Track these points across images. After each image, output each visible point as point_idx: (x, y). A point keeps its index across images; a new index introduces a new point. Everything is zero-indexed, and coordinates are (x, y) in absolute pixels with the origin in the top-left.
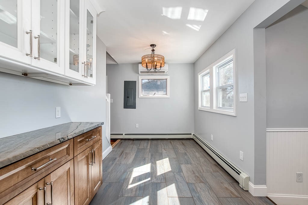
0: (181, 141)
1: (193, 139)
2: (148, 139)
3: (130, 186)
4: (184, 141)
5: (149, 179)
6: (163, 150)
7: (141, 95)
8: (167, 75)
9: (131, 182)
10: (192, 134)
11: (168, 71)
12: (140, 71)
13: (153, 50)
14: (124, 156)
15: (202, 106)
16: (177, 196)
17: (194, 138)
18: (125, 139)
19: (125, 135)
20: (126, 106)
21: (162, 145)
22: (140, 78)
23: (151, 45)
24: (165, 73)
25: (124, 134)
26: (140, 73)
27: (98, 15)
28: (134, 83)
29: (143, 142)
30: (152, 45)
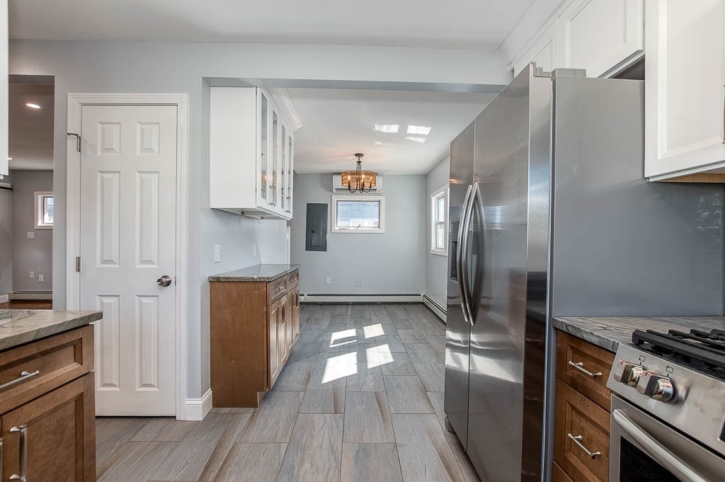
0: (403, 305)
1: (423, 303)
2: (347, 304)
3: (331, 346)
4: (407, 307)
5: (356, 341)
6: (372, 316)
7: (336, 228)
8: (380, 195)
9: (332, 342)
10: (422, 295)
11: (382, 188)
12: (334, 187)
13: (359, 162)
14: (314, 322)
15: (437, 248)
16: (389, 351)
17: (425, 300)
18: (308, 303)
19: (308, 295)
20: (310, 247)
21: (371, 310)
22: (335, 198)
23: (356, 155)
24: (377, 192)
25: (306, 295)
26: (334, 191)
27: (295, 133)
28: (324, 207)
29: (338, 308)
30: (359, 155)
